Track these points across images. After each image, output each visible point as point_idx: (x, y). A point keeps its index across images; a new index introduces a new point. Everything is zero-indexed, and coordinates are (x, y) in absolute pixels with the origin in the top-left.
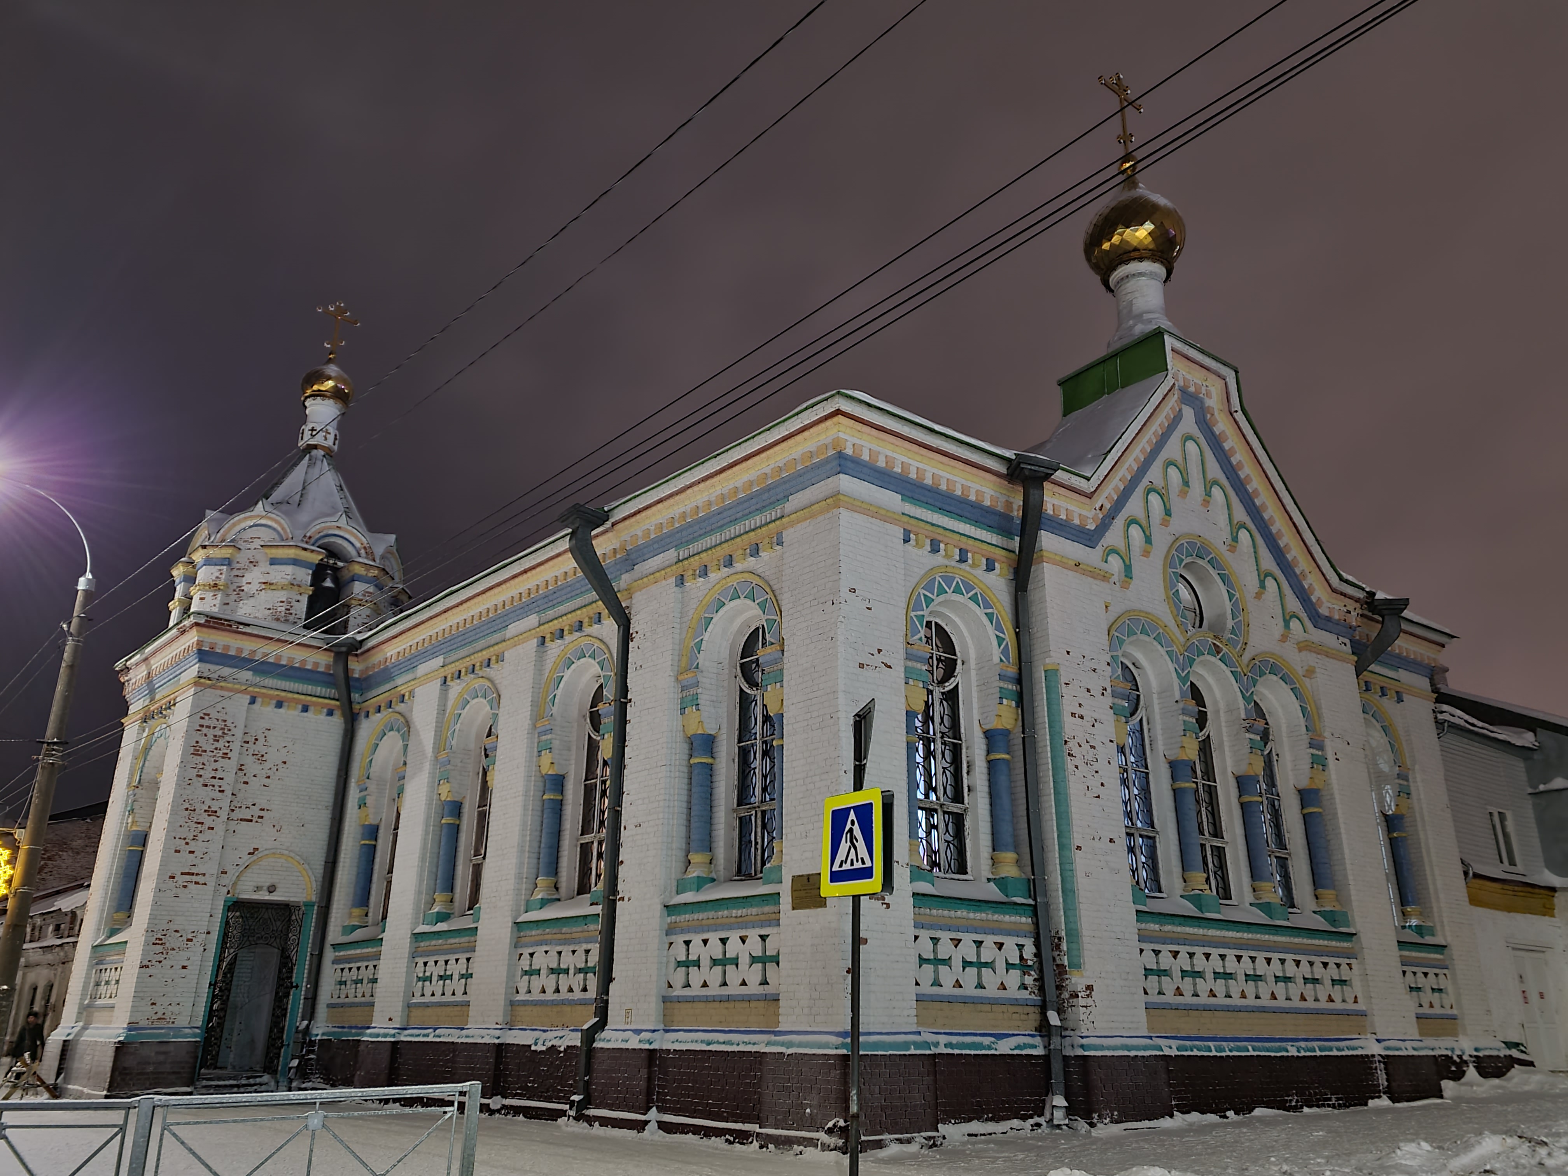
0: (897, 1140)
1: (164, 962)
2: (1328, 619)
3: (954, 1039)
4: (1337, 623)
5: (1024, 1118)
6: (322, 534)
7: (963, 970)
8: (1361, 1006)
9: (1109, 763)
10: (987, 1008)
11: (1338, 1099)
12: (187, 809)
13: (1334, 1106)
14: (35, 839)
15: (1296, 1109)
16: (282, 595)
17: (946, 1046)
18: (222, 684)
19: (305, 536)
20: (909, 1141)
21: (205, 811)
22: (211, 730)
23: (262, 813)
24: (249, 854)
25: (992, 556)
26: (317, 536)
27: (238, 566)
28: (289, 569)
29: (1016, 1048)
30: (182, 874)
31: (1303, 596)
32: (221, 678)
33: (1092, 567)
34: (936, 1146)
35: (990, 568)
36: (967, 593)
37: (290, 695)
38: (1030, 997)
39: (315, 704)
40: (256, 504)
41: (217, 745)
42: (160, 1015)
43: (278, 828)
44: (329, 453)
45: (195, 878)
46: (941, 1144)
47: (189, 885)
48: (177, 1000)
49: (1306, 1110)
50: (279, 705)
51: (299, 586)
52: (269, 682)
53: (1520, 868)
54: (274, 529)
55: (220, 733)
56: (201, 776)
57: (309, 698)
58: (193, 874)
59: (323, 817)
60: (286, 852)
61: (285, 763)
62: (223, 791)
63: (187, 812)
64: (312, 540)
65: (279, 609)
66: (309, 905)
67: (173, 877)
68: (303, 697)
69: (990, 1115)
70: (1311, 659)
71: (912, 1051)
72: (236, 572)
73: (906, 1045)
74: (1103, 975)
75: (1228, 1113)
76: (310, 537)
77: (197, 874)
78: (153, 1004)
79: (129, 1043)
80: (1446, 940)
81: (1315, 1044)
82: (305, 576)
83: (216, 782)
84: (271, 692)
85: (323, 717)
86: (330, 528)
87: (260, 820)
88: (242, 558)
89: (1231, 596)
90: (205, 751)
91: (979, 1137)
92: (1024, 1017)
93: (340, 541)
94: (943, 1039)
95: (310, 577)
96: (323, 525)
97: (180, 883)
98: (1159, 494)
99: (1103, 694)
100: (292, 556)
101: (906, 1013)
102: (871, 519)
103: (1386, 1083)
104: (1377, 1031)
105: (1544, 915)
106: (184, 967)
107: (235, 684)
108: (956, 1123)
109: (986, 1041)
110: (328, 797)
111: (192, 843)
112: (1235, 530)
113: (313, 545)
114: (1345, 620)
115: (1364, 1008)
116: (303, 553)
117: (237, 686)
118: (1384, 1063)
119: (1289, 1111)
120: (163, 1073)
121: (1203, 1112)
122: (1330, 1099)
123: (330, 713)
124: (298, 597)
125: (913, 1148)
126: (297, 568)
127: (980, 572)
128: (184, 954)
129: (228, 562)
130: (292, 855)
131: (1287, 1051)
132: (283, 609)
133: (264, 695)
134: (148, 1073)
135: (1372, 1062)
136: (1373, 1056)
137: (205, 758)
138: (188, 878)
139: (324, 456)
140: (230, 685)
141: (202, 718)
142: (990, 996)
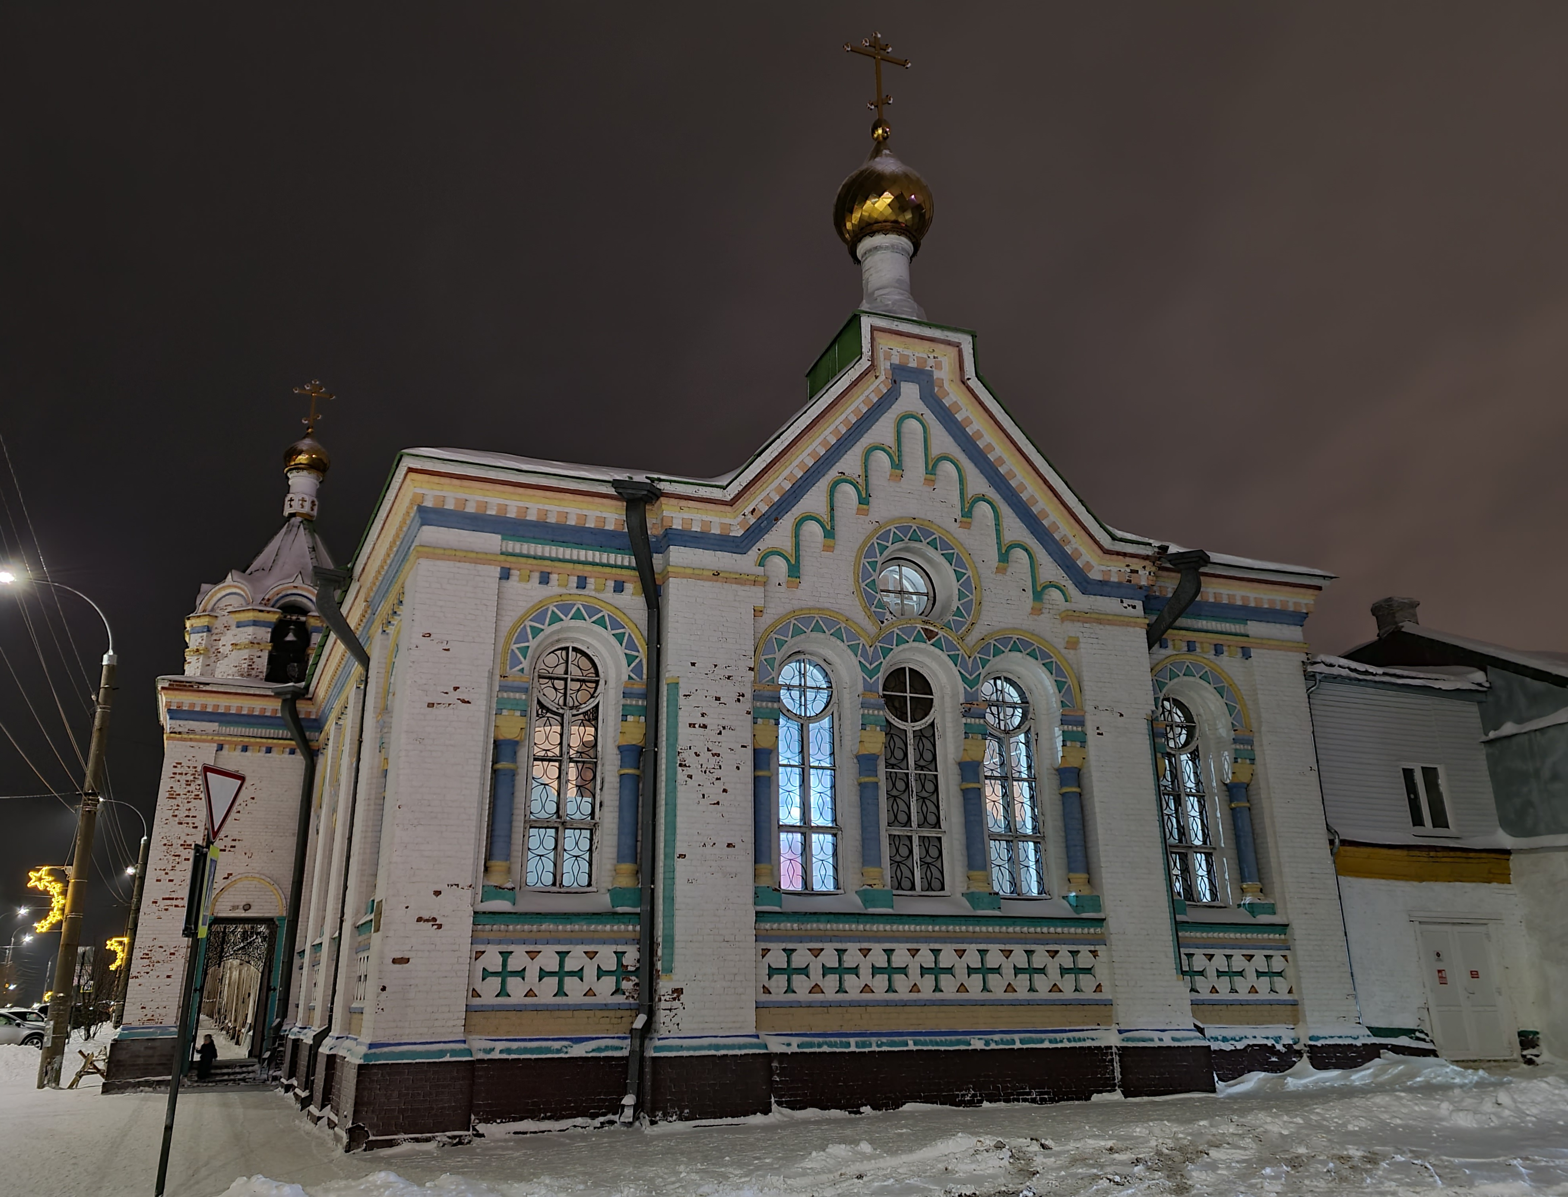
0: (412, 1139)
1: (151, 973)
2: (1103, 583)
3: (515, 1045)
4: (1119, 585)
5: (593, 1116)
6: (280, 595)
7: (540, 980)
8: (1106, 995)
9: (738, 768)
10: (570, 1013)
11: (1041, 1094)
12: (165, 845)
13: (1034, 1101)
14: (79, 874)
15: (970, 1103)
16: (245, 653)
17: (501, 1052)
18: (191, 736)
19: (263, 599)
20: (428, 1140)
21: (182, 845)
22: (184, 776)
23: (234, 843)
24: (225, 878)
25: (619, 578)
26: (276, 598)
27: (216, 631)
28: (250, 630)
29: (593, 1051)
30: (164, 899)
31: (1067, 563)
32: (191, 731)
33: (736, 573)
34: (462, 1144)
35: (619, 588)
36: (590, 618)
37: (253, 740)
38: (627, 1001)
39: (277, 745)
40: (225, 578)
41: (189, 788)
42: (149, 1017)
43: (249, 854)
44: (307, 520)
45: (174, 902)
46: (469, 1142)
47: (170, 908)
48: (164, 1004)
49: (986, 1104)
50: (245, 749)
51: (258, 644)
52: (233, 730)
53: (1453, 830)
54: (242, 596)
55: (192, 778)
56: (176, 816)
57: (270, 741)
58: (173, 899)
59: (291, 843)
60: (257, 876)
61: (253, 798)
62: (196, 827)
63: (165, 847)
64: (272, 602)
65: (243, 666)
66: (281, 919)
67: (156, 902)
68: (264, 740)
69: (549, 1114)
70: (1073, 629)
71: (447, 1058)
72: (214, 637)
73: (442, 1053)
74: (699, 977)
75: (862, 1109)
76: (269, 600)
77: (177, 899)
78: (143, 1008)
79: (121, 1041)
80: (1288, 918)
81: (1016, 1037)
82: (265, 634)
83: (189, 820)
84: (235, 739)
85: (286, 756)
86: (288, 589)
87: (232, 849)
88: (219, 624)
89: (959, 576)
90: (179, 795)
91: (528, 1135)
92: (615, 1021)
93: (299, 599)
94: (500, 1045)
95: (269, 635)
96: (280, 587)
97: (162, 907)
98: (851, 483)
99: (739, 700)
100: (251, 618)
101: (451, 1023)
102: (458, 564)
103: (1120, 1077)
104: (1120, 1020)
105: (1489, 882)
106: (168, 977)
107: (201, 735)
108: (502, 1122)
109: (557, 1045)
110: (294, 825)
111: (171, 873)
112: (967, 505)
113: (273, 606)
114: (1130, 581)
115: (1110, 997)
116: (261, 614)
117: (204, 737)
118: (1120, 1055)
119: (959, 1106)
120: (151, 1064)
121: (824, 1108)
122: (1029, 1094)
123: (292, 752)
124: (259, 654)
125: (431, 1146)
126: (257, 628)
127: (609, 595)
128: (168, 966)
129: (209, 629)
130: (263, 877)
131: (970, 1044)
132: (246, 665)
133: (229, 742)
134: (138, 1065)
135: (1106, 1054)
136: (1111, 1047)
137: (179, 800)
138: (169, 902)
139: (302, 522)
140: (197, 737)
141: (175, 767)
142: (570, 1003)
